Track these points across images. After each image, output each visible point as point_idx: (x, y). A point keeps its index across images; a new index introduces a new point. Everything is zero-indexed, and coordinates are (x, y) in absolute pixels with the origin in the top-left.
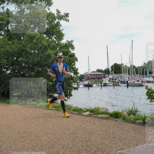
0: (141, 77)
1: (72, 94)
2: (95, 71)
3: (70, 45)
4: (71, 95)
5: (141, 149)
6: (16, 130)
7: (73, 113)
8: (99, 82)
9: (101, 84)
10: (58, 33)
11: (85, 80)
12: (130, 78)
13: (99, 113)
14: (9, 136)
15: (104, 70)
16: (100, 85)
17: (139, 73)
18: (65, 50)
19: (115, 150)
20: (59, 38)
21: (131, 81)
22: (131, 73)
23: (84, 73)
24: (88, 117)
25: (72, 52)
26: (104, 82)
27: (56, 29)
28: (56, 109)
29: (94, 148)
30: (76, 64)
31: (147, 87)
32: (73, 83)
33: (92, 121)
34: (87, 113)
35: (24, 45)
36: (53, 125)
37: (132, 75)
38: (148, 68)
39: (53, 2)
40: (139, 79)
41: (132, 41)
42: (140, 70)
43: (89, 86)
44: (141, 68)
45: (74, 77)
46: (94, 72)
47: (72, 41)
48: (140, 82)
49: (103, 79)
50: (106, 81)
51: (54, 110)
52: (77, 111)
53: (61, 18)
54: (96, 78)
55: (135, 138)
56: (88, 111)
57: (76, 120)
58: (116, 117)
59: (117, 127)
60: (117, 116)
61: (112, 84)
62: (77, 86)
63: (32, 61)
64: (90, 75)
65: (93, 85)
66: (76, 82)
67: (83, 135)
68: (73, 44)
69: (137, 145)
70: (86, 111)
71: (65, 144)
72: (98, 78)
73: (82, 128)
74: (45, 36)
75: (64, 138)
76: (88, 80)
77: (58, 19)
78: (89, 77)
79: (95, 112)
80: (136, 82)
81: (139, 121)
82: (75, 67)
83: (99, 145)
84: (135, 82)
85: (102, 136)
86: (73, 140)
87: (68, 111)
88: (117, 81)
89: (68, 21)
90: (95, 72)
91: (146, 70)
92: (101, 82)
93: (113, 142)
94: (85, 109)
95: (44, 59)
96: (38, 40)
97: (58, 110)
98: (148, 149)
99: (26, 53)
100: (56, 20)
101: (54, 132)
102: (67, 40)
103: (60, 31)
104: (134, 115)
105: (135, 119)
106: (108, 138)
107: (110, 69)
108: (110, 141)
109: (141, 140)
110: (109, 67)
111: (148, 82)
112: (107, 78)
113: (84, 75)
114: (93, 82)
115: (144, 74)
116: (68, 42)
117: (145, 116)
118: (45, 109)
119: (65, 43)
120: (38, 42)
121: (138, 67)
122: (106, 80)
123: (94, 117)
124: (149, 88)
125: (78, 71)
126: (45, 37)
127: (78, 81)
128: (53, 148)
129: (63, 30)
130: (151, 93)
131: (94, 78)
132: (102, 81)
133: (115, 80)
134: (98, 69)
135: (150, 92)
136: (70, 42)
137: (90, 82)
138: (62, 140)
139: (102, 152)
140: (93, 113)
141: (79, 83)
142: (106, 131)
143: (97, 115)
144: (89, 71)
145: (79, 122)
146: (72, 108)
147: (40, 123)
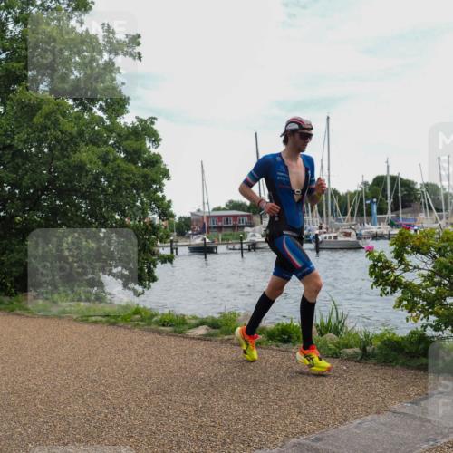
0: (354, 223)
1: (156, 274)
2: (223, 206)
3: (145, 131)
4: (154, 279)
5: (355, 431)
7: (160, 333)
8: (236, 239)
9: (242, 243)
11: (194, 234)
12: (324, 225)
15: (249, 204)
16: (238, 246)
17: (350, 210)
18: (132, 145)
19: (281, 436)
20: (114, 110)
21: (327, 235)
22: (327, 213)
23: (192, 214)
24: (203, 342)
25: (153, 150)
26: (249, 239)
28: (107, 321)
30: (164, 188)
31: (370, 252)
32: (159, 243)
33: (215, 353)
34: (202, 331)
35: (6, 131)
36: (100, 368)
37: (331, 218)
38: (373, 198)
39: (92, 2)
40: (350, 228)
41: (328, 118)
42: (351, 202)
43: (205, 250)
44: (356, 197)
45: (160, 225)
46: (219, 209)
47: (153, 120)
48: (353, 238)
49: (247, 229)
50: (254, 235)
51: (104, 324)
52: (171, 326)
54: (226, 227)
55: (339, 401)
56: (202, 323)
57: (169, 353)
58: (285, 342)
59: (287, 370)
60: (286, 337)
62: (172, 252)
63: (30, 179)
64: (208, 217)
65: (216, 247)
66: (167, 238)
67: (188, 395)
68: (155, 127)
69: (345, 420)
70: (197, 326)
71: (137, 422)
72: (233, 227)
73: (187, 374)
74: (70, 102)
75: (133, 405)
76: (202, 232)
78: (204, 224)
80: (341, 238)
81: (349, 351)
82: (164, 196)
84: (339, 239)
85: (245, 396)
86: (160, 412)
87: (143, 326)
89: (140, 58)
91: (368, 202)
92: (241, 239)
93: (277, 414)
94: (195, 318)
95: (65, 175)
96: (47, 116)
97: (113, 324)
98: (377, 431)
99: (13, 154)
101: (102, 388)
102: (137, 118)
104: (337, 332)
105: (338, 346)
106: (261, 403)
108: (268, 410)
109: (356, 406)
110: (262, 195)
111: (376, 237)
112: (257, 228)
113: (189, 218)
114: (216, 240)
115: (363, 215)
116: (141, 121)
117: (367, 336)
118: (75, 320)
119: (133, 123)
120: (49, 123)
121: (347, 194)
122: (254, 231)
123: (222, 342)
124: (376, 254)
125: (171, 209)
126: (70, 106)
127: (174, 236)
128: (98, 436)
130: (383, 268)
131: (220, 229)
132: (245, 235)
134: (231, 202)
135: (380, 264)
136: (146, 122)
137: (207, 240)
138: (126, 412)
139: (243, 443)
140: (217, 330)
141: (177, 242)
142: (255, 380)
143: (230, 334)
144: (207, 206)
145: (177, 358)
146: (156, 315)
147: (61, 363)
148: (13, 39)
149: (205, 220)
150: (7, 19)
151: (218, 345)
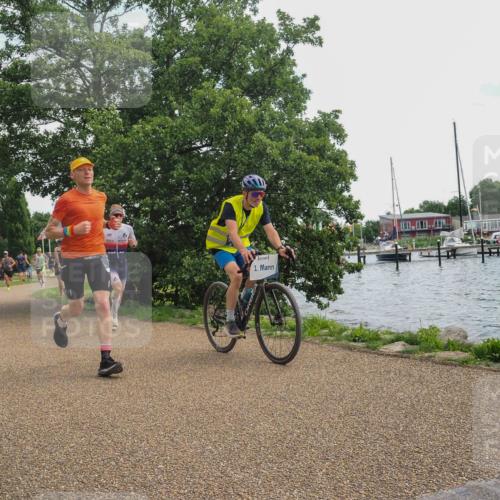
2: (417, 208)
3: (329, 126)
4: (340, 292)
6: (173, 401)
7: (350, 349)
8: (433, 244)
9: (439, 249)
10: (288, 87)
11: (383, 241)
13: (437, 347)
14: (154, 421)
15: (446, 204)
16: (435, 253)
18: (314, 142)
24: (400, 360)
25: (337, 147)
26: (446, 244)
27: (281, 74)
29: (428, 461)
32: (345, 251)
33: (415, 372)
34: (398, 347)
36: (288, 385)
43: (397, 258)
45: (347, 229)
46: (411, 211)
47: (336, 113)
49: (443, 233)
50: (453, 240)
52: (363, 341)
53: (294, 35)
54: (419, 231)
56: (398, 339)
57: (363, 371)
58: (496, 360)
60: (498, 355)
61: (475, 251)
62: (359, 260)
64: (399, 221)
65: (410, 255)
66: (354, 245)
68: (339, 121)
70: (393, 341)
71: (332, 445)
72: (428, 231)
73: (384, 395)
74: (248, 100)
75: (326, 426)
76: (392, 238)
77: (287, 40)
78: (394, 228)
79: (423, 344)
82: (351, 197)
83: (444, 449)
85: (452, 420)
86: (357, 434)
87: (332, 341)
88: (492, 238)
89: (321, 43)
90: (418, 211)
92: (439, 244)
94: (391, 333)
100: (279, 45)
101: (292, 406)
102: (319, 112)
103: (295, 80)
107: (469, 201)
110: (463, 193)
112: (457, 232)
113: (378, 222)
114: (409, 246)
116: (324, 115)
119: (315, 118)
122: (453, 235)
123: (422, 359)
125: (358, 211)
127: (361, 242)
128: (292, 458)
129: (304, 76)
131: (413, 233)
133: (484, 234)
134: (426, 203)
136: (329, 116)
137: (399, 247)
138: (320, 433)
139: (453, 472)
140: (416, 347)
141: (364, 249)
142: (463, 403)
143: (430, 351)
144: (397, 208)
145: (371, 377)
146: (345, 330)
147: (247, 379)
148: (188, 35)
149: (396, 224)
150: (179, 15)
151: (418, 362)
